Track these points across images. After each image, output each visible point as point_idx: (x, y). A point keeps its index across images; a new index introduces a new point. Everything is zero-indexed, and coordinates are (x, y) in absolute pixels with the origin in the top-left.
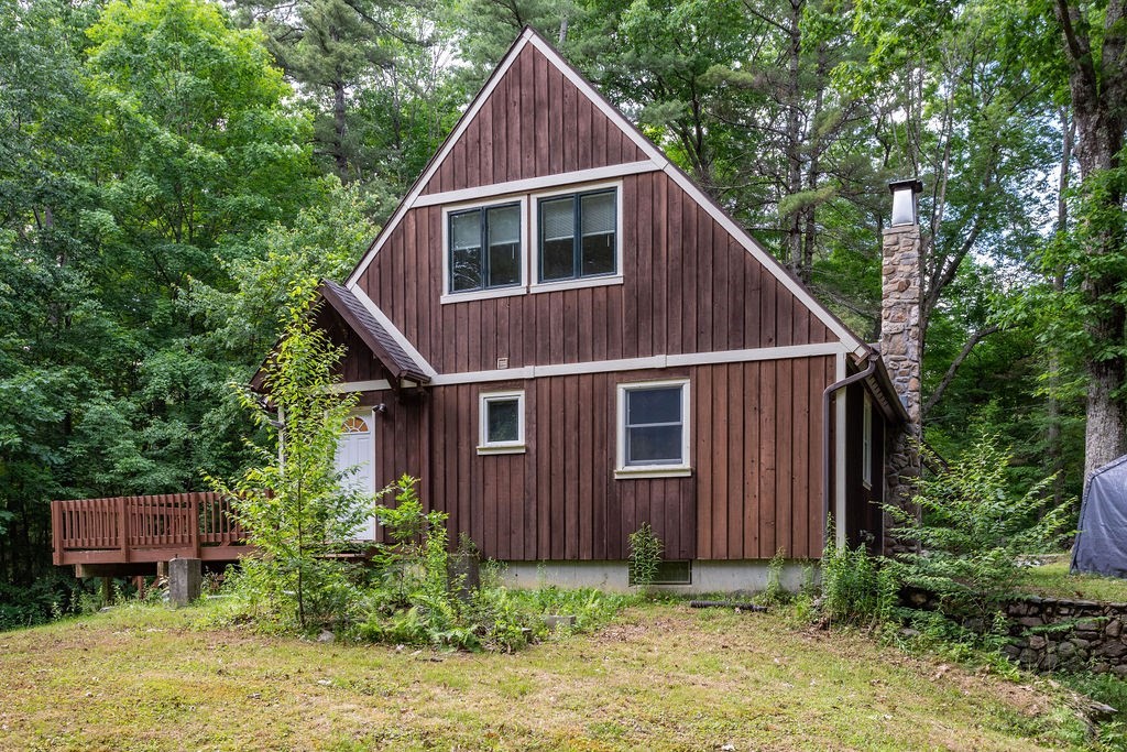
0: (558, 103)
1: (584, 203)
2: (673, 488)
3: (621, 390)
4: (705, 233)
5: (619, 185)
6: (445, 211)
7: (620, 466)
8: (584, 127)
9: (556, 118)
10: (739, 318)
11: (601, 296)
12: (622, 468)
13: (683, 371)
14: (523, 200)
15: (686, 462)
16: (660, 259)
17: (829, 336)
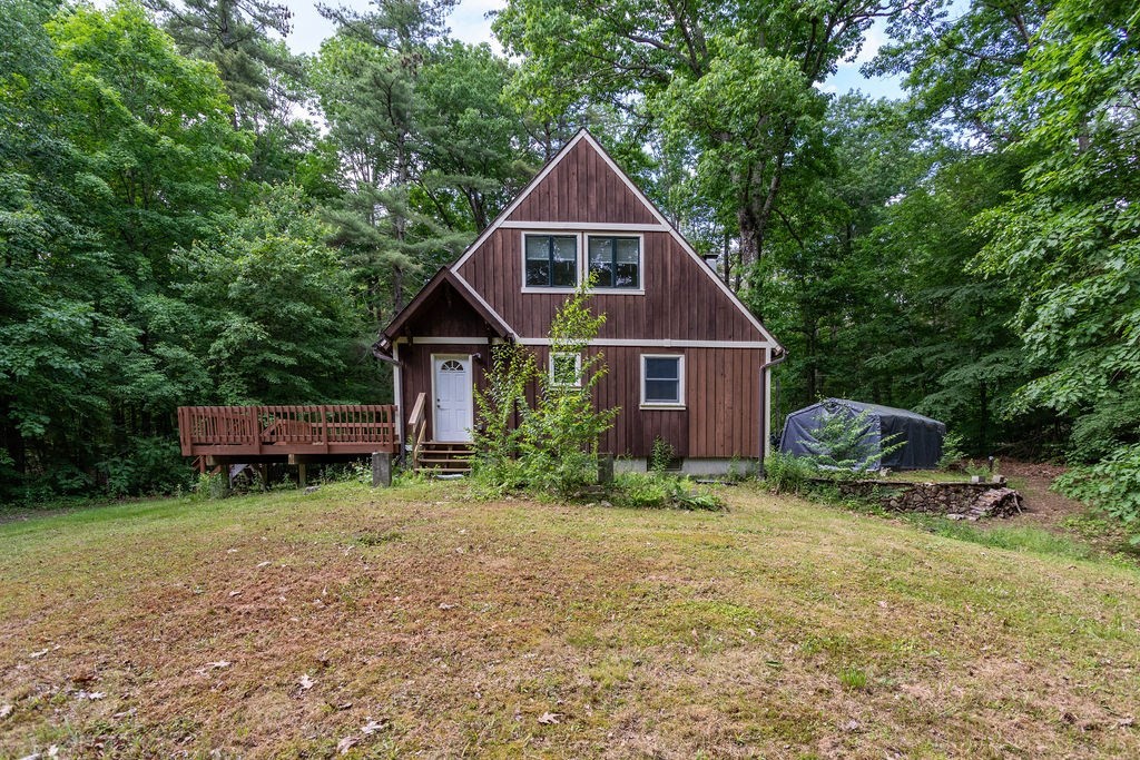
0: (603, 179)
1: (617, 243)
2: (675, 415)
3: (642, 357)
4: (694, 274)
5: (642, 236)
6: (523, 233)
7: (642, 402)
8: (620, 197)
9: (601, 188)
10: (712, 322)
11: (631, 301)
12: (644, 403)
13: (681, 350)
14: (579, 235)
15: (682, 402)
16: (667, 282)
17: (762, 339)
